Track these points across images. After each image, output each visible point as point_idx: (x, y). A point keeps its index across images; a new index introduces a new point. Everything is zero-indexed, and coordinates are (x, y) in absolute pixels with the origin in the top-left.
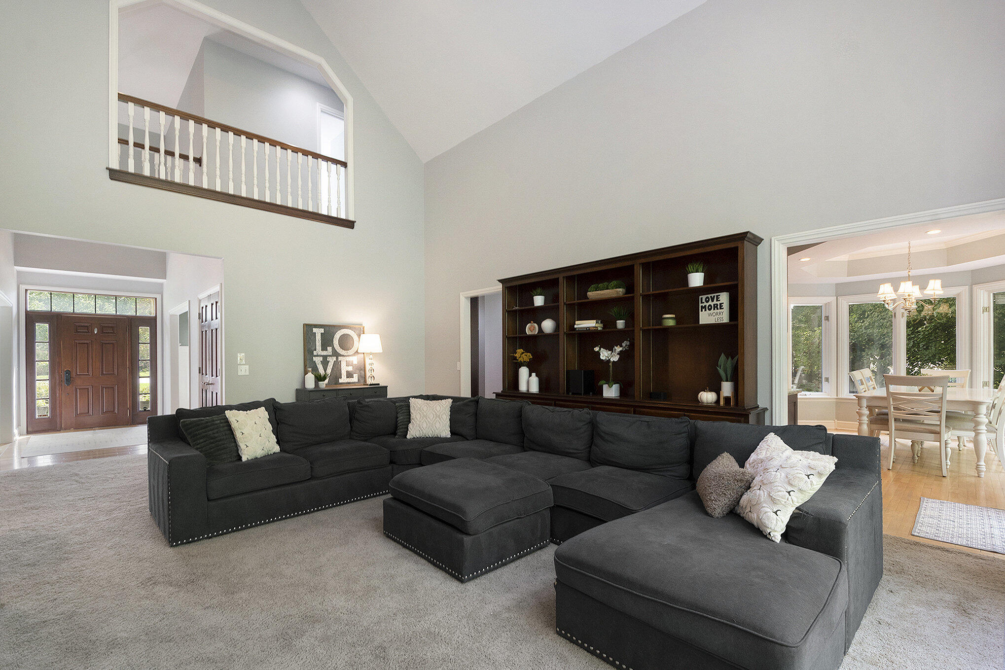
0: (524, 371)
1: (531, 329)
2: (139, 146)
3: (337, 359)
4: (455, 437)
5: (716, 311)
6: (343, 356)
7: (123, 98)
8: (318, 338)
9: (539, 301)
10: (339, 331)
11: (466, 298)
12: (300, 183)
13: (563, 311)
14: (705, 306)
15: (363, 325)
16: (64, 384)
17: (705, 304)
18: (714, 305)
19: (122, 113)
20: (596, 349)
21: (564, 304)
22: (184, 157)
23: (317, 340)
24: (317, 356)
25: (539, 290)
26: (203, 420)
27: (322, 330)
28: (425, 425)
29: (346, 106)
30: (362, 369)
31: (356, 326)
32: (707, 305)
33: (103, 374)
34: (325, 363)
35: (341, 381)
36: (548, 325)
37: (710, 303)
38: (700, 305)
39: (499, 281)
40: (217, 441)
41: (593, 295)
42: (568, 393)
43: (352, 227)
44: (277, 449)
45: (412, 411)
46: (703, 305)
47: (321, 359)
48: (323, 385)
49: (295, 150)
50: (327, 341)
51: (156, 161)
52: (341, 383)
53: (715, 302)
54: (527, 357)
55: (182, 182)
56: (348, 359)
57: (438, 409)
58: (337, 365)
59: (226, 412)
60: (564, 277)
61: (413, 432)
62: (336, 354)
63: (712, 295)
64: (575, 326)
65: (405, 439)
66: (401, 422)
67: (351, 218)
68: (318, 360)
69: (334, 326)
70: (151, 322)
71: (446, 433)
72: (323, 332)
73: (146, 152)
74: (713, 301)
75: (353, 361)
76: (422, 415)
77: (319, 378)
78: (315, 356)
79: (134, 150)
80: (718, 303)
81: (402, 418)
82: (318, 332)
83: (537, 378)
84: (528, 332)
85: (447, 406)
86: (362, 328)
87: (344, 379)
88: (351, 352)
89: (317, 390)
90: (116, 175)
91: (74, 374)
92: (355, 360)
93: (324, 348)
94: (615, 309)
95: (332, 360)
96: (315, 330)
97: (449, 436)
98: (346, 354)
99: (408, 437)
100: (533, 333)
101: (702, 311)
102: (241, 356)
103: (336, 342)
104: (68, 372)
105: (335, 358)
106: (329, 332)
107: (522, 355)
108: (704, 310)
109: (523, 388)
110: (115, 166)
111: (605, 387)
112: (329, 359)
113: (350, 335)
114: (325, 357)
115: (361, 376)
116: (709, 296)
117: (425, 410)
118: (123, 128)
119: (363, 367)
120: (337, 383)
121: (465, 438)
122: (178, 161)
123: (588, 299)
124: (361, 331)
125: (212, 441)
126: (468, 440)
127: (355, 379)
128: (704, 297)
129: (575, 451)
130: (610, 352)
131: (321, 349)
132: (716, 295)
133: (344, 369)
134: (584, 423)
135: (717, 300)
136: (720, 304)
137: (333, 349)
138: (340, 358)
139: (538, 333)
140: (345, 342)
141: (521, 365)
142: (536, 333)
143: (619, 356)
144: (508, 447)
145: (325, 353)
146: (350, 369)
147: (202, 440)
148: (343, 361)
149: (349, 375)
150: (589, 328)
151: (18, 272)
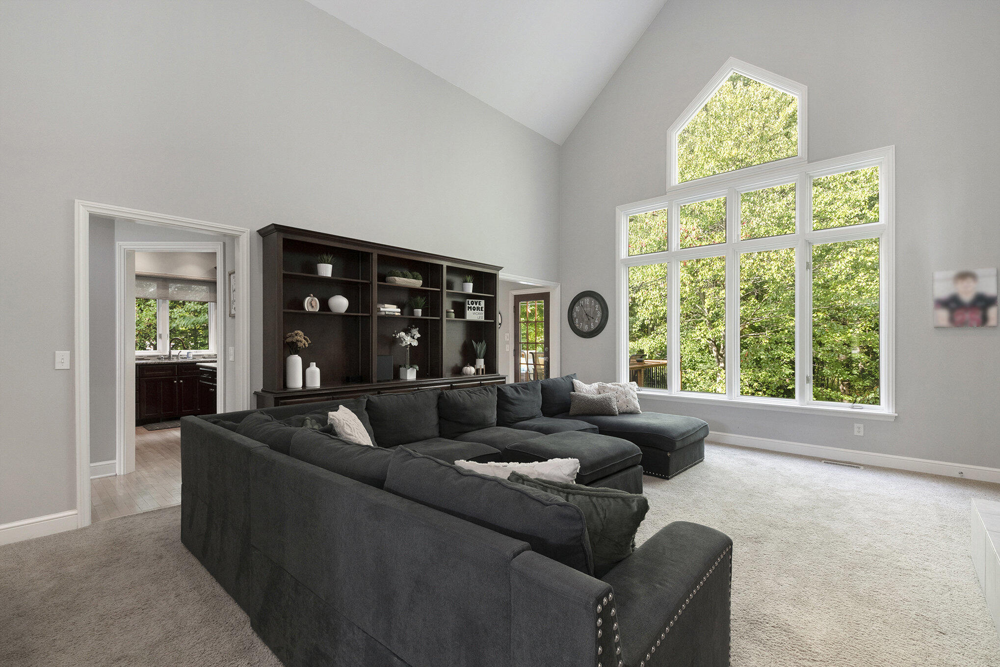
0: (296, 361)
5: (478, 311)
13: (376, 291)
14: (471, 307)
17: (471, 305)
18: (477, 307)
32: (473, 306)
37: (474, 305)
38: (467, 306)
46: (470, 306)
53: (478, 305)
63: (476, 300)
74: (476, 305)
80: (480, 306)
101: (468, 310)
108: (470, 309)
116: (474, 300)
128: (470, 301)
132: (478, 301)
135: (479, 305)
136: (481, 307)
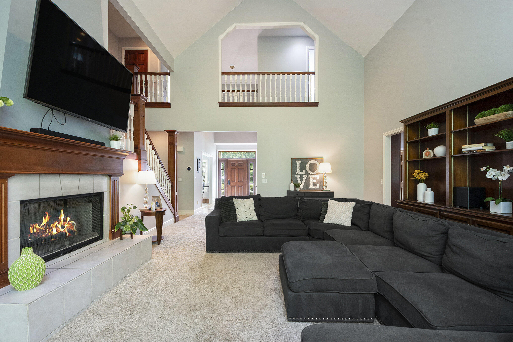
0: (421, 187)
1: (427, 154)
2: (233, 91)
3: (308, 176)
4: (354, 227)
6: (311, 174)
7: (223, 73)
8: (298, 165)
9: (433, 132)
10: (309, 162)
11: (387, 136)
12: (296, 89)
13: (450, 138)
15: (323, 158)
16: (228, 184)
19: (223, 80)
20: (483, 169)
21: (451, 132)
22: (243, 91)
23: (298, 166)
24: (298, 174)
25: (432, 124)
26: (226, 202)
27: (300, 161)
28: (334, 217)
29: (315, 42)
30: (322, 182)
31: (318, 158)
33: (239, 181)
34: (301, 178)
35: (309, 188)
36: (439, 151)
39: (401, 121)
40: (229, 211)
41: (480, 121)
42: (455, 206)
43: (317, 105)
44: (255, 218)
45: (328, 207)
47: (299, 176)
48: (298, 189)
49: (298, 74)
50: (303, 167)
51: (234, 95)
52: (310, 189)
54: (423, 175)
55: (242, 102)
56: (314, 176)
57: (344, 207)
58: (308, 180)
59: (233, 199)
60: (451, 110)
61: (328, 219)
62: (307, 173)
64: (463, 150)
65: (322, 223)
66: (322, 213)
67: (317, 101)
68: (298, 177)
69: (306, 159)
70: (254, 161)
71: (347, 223)
72: (301, 162)
73: (231, 93)
75: (316, 177)
76: (333, 210)
77: (297, 186)
78: (297, 174)
79: (227, 93)
81: (323, 210)
82: (298, 162)
83: (432, 192)
84: (424, 157)
85: (351, 206)
86: (322, 159)
87: (311, 187)
88: (315, 173)
89: (295, 191)
90: (222, 105)
91: (231, 181)
92: (317, 177)
93: (301, 171)
94: (503, 132)
95: (305, 177)
96: (297, 161)
97: (350, 226)
98: (313, 174)
99: (324, 222)
100: (429, 157)
102: (264, 174)
103: (307, 167)
104: (229, 180)
105: (306, 176)
106: (304, 161)
107: (419, 174)
109: (420, 198)
110: (220, 101)
111: (492, 203)
112: (304, 176)
113: (315, 164)
114: (301, 175)
115: (321, 185)
117: (335, 207)
118: (223, 86)
119: (322, 181)
120: (308, 188)
121: (360, 228)
122: (241, 93)
123: (476, 125)
124: (321, 160)
125: (227, 211)
126: (363, 230)
127: (318, 187)
129: (430, 255)
130: (499, 171)
131: (299, 171)
133: (312, 181)
134: (438, 233)
137: (306, 171)
138: (309, 176)
139: (433, 157)
140: (313, 168)
141: (418, 181)
142: (432, 157)
143: (509, 175)
144: (381, 240)
145: (301, 173)
146: (315, 181)
147: (224, 210)
148: (311, 177)
149: (314, 185)
150: (476, 150)
151: (217, 145)
